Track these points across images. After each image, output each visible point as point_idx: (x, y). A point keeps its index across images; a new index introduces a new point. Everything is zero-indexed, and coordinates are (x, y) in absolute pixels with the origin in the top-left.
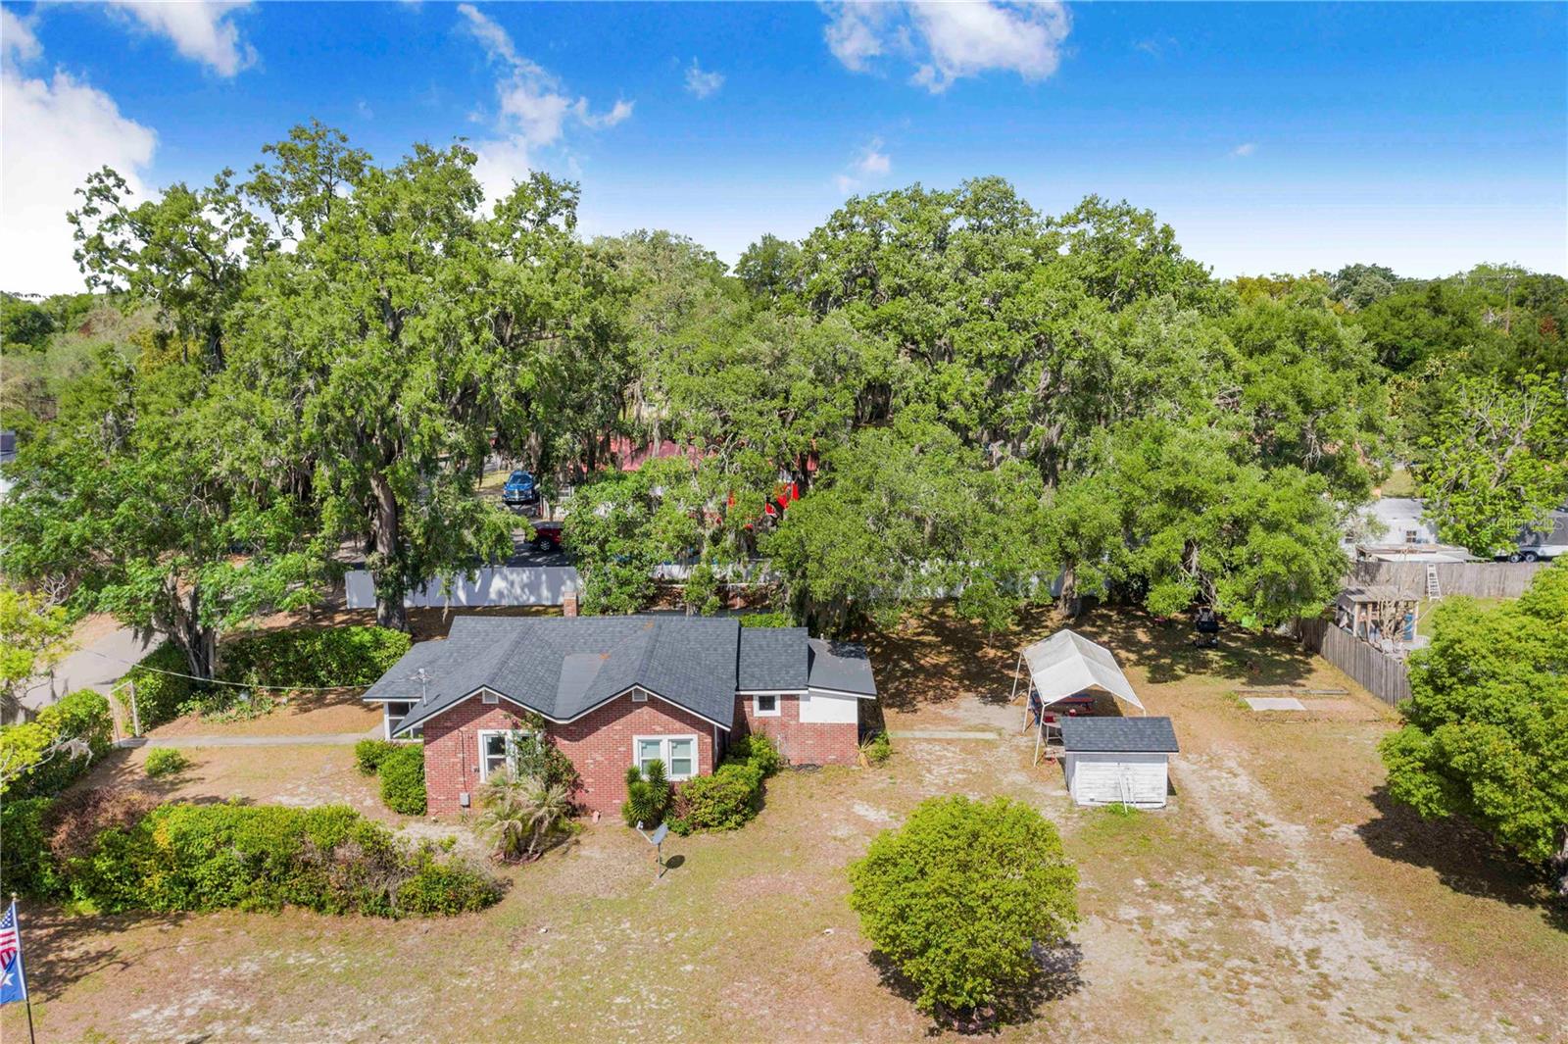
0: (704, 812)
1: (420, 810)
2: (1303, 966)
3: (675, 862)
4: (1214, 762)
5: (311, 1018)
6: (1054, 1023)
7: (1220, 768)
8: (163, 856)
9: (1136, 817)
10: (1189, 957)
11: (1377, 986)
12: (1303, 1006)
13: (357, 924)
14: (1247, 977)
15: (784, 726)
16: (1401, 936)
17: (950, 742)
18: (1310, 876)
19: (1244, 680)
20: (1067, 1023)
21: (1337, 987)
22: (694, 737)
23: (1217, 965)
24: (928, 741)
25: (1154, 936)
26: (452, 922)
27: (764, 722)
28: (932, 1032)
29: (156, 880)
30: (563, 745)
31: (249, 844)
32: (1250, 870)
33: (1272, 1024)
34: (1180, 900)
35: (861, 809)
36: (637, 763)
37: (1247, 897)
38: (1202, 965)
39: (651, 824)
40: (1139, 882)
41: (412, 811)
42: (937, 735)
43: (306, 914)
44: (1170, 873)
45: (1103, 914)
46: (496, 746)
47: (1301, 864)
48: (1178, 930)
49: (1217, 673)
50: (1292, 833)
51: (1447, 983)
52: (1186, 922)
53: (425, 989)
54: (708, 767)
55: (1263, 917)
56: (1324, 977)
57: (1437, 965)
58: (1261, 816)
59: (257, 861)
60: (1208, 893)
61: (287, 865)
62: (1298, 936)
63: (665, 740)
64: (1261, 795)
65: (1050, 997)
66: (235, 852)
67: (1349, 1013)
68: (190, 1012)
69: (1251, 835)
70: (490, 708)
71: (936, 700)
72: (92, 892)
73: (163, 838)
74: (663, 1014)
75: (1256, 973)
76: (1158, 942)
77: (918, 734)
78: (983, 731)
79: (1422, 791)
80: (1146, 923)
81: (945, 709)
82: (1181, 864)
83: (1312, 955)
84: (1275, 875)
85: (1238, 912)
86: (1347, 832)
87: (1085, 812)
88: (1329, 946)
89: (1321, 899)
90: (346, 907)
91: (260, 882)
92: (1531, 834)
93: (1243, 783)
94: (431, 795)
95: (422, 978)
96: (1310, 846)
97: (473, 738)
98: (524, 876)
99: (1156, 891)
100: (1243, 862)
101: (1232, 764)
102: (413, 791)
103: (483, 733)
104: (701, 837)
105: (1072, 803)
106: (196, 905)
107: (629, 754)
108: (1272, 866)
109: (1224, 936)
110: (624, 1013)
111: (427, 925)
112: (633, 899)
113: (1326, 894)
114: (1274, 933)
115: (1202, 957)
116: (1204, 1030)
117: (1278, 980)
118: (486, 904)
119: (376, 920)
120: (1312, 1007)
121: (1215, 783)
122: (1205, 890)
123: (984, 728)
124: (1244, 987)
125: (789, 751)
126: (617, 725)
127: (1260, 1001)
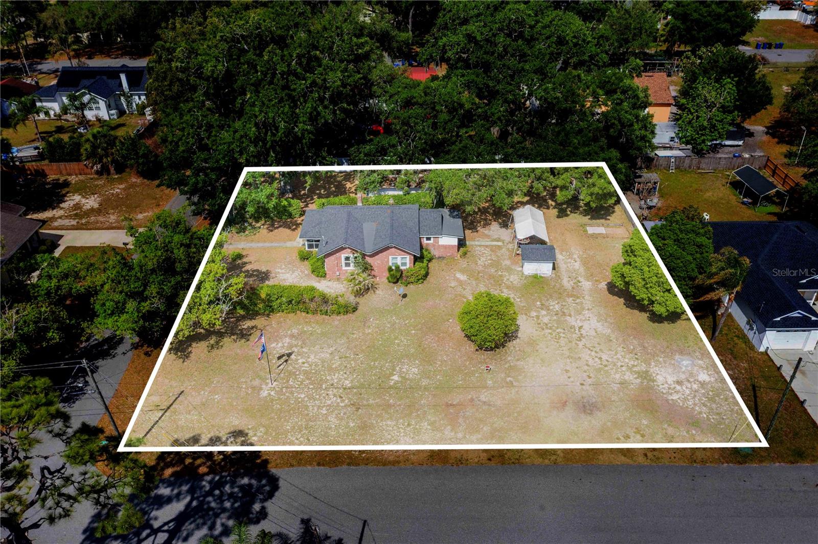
0: (412, 280)
1: (324, 276)
2: (577, 332)
3: (405, 296)
4: (570, 256)
5: (318, 346)
6: (509, 348)
7: (572, 258)
8: (263, 300)
9: (541, 279)
10: (547, 328)
11: (595, 337)
12: (574, 343)
13: (319, 317)
14: (561, 335)
15: (434, 245)
16: (606, 322)
17: (487, 246)
18: (587, 301)
19: (589, 217)
20: (512, 348)
21: (584, 337)
22: (408, 257)
23: (554, 331)
24: (480, 246)
25: (539, 321)
26: (345, 316)
27: (427, 244)
28: (477, 350)
29: (261, 306)
30: (368, 259)
31: (288, 297)
32: (571, 299)
33: (564, 348)
34: (549, 310)
35: (459, 275)
36: (390, 264)
37: (567, 309)
38: (550, 331)
39: (396, 282)
40: (538, 303)
41: (321, 276)
42: (483, 243)
43: (304, 314)
44: (547, 300)
45: (526, 314)
46: (347, 258)
47: (586, 297)
48: (546, 320)
49: (581, 213)
50: (587, 285)
51: (613, 337)
52: (549, 317)
53: (345, 338)
54: (412, 265)
55: (570, 315)
56: (582, 334)
57: (612, 331)
58: (580, 278)
59: (290, 302)
60: (557, 307)
61: (299, 303)
62: (578, 322)
63: (399, 258)
64: (582, 270)
65: (510, 341)
66: (284, 299)
67: (584, 345)
68: (286, 345)
69: (575, 286)
70: (346, 248)
71: (485, 226)
72: (242, 308)
73: (263, 296)
74: (409, 346)
75: (564, 333)
76: (540, 324)
77: (477, 243)
78: (498, 241)
79: (619, 283)
80: (538, 317)
81: (485, 231)
82: (551, 296)
83: (581, 327)
84: (578, 301)
85: (564, 314)
86: (603, 285)
87: (526, 277)
88: (586, 326)
89: (588, 309)
90: (315, 312)
91: (290, 306)
92: (643, 300)
93: (577, 265)
94: (327, 272)
95: (343, 334)
96: (591, 290)
97: (340, 257)
98: (362, 300)
99: (543, 306)
100: (569, 296)
101: (575, 256)
102: (322, 271)
103: (343, 255)
104: (411, 286)
105: (523, 274)
106: (273, 311)
107: (388, 261)
108: (578, 298)
109: (558, 322)
110: (398, 345)
111: (339, 318)
112: (394, 309)
113: (590, 307)
114: (571, 321)
115: (551, 328)
116: (547, 350)
117: (569, 335)
118: (354, 311)
119: (324, 316)
120: (576, 344)
121: (569, 265)
122: (557, 306)
123: (498, 240)
124: (560, 337)
125: (435, 253)
126: (385, 253)
127: (563, 342)
